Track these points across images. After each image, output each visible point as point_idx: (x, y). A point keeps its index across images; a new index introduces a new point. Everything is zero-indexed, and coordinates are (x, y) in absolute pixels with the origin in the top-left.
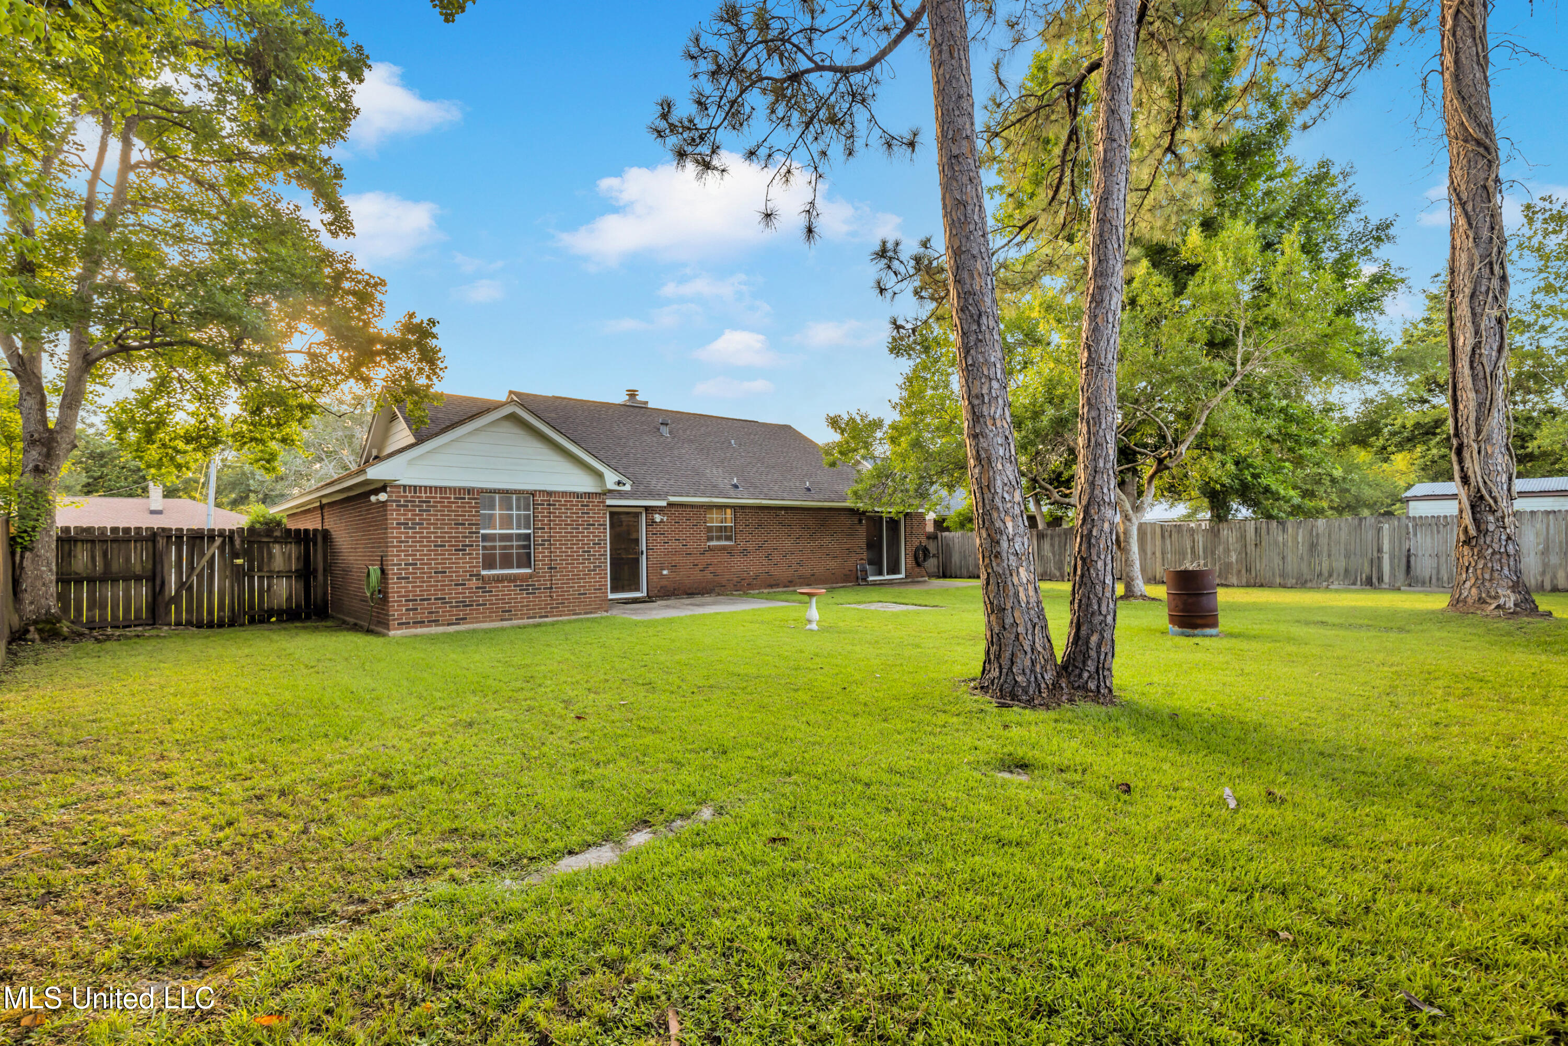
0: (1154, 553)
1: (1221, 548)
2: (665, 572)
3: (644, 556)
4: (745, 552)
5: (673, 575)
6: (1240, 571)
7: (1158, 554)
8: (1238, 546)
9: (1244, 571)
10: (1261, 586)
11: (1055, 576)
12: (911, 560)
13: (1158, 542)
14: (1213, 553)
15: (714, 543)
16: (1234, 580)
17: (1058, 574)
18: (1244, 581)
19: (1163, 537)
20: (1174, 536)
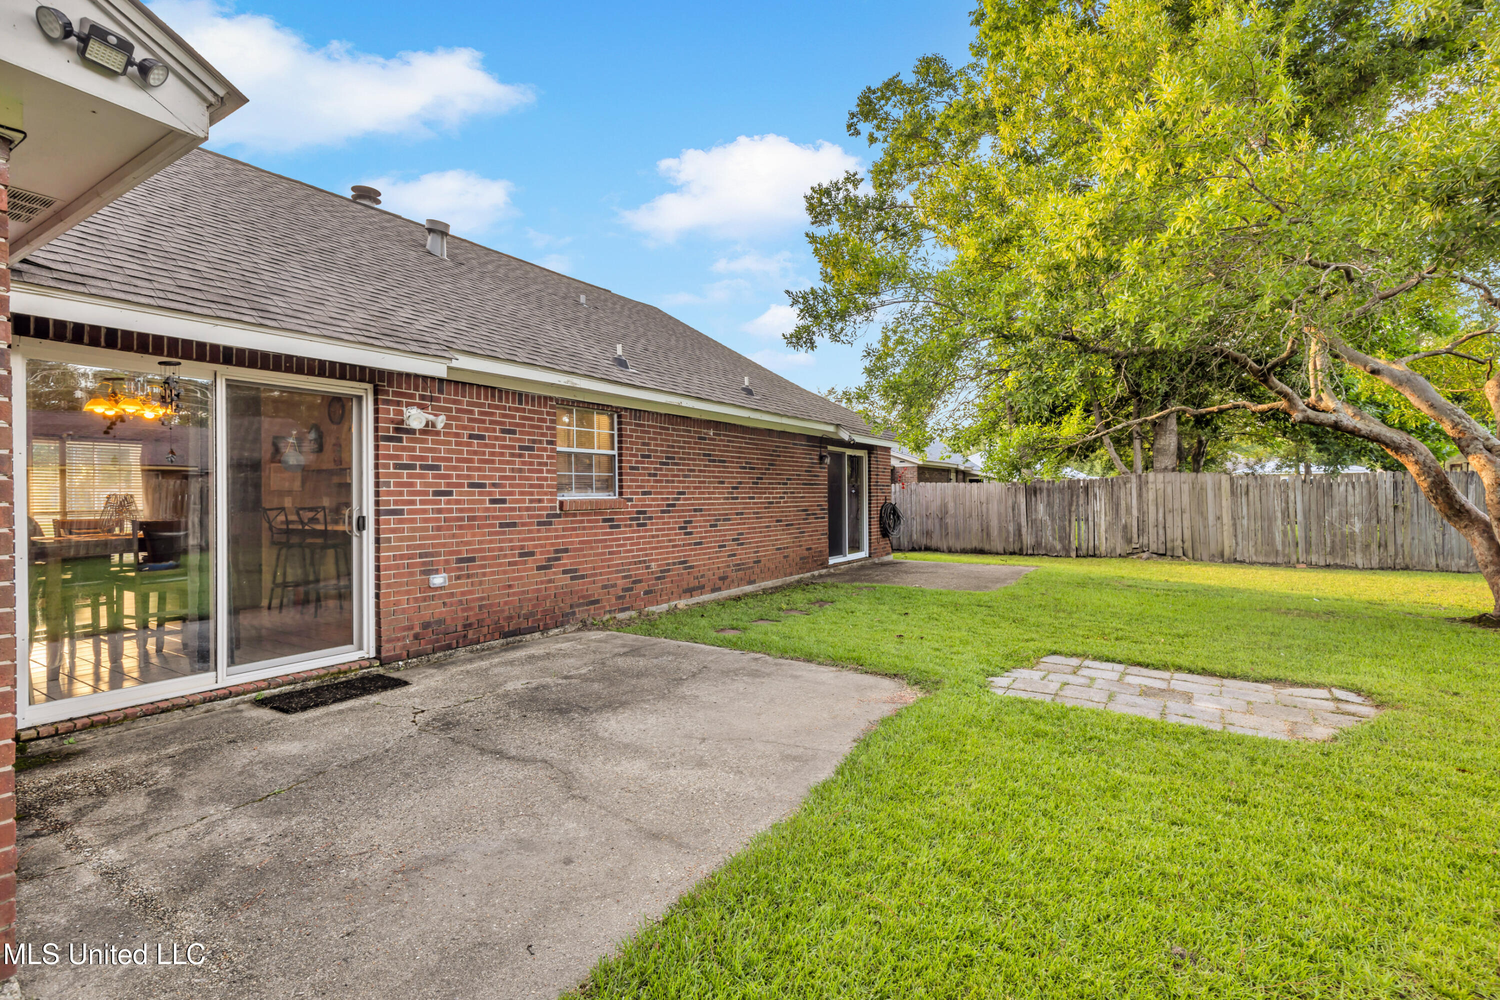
0: (1219, 518)
1: (1335, 512)
2: (438, 580)
3: (369, 534)
4: (641, 518)
5: (464, 585)
6: (1368, 546)
7: (1227, 519)
8: (1363, 509)
9: (1374, 546)
10: (1406, 568)
11: (1052, 549)
12: (876, 528)
13: (1226, 502)
14: (1320, 518)
15: (571, 496)
16: (1359, 560)
17: (1058, 546)
18: (1375, 562)
19: (1233, 493)
20: (1254, 493)
